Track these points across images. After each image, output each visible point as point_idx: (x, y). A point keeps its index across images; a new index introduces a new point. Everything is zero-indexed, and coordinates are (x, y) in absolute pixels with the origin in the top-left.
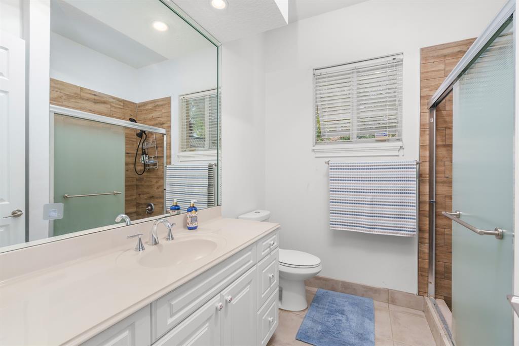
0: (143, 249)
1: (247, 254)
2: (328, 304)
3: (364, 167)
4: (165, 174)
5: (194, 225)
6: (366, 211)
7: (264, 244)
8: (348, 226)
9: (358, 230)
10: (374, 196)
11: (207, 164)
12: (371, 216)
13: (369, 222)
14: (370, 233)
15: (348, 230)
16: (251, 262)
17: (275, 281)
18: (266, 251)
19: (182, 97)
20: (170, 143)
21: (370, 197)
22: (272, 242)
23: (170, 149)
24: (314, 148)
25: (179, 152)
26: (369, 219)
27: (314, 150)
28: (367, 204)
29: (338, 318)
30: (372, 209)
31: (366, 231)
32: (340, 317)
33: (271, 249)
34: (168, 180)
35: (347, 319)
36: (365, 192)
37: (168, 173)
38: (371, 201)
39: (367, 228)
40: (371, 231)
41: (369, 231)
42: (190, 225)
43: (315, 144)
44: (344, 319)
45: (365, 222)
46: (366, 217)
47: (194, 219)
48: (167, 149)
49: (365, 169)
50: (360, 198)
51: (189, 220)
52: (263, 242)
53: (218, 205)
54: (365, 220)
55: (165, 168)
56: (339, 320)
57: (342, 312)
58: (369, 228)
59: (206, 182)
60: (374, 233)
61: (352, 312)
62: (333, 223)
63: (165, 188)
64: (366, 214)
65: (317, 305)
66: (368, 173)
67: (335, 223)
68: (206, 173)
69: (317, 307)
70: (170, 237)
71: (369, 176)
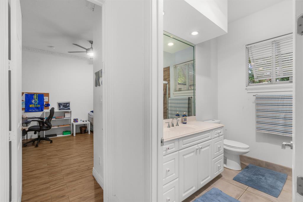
0: (170, 127)
1: (208, 134)
2: (254, 171)
3: (279, 98)
4: (167, 102)
5: (185, 122)
6: (281, 123)
7: (216, 132)
8: (268, 130)
9: (275, 133)
10: (287, 114)
11: (187, 97)
12: (284, 126)
13: (283, 129)
14: (284, 135)
15: (269, 133)
16: (210, 137)
17: (222, 150)
18: (217, 135)
19: (175, 66)
20: (170, 88)
21: (283, 115)
22: (220, 132)
23: (170, 91)
24: (247, 88)
25: (174, 92)
26: (283, 127)
27: (246, 89)
28: (281, 119)
29: (259, 177)
30: (285, 122)
31: (281, 134)
32: (261, 177)
33: (219, 135)
34: (169, 105)
35: (266, 179)
36: (280, 112)
37: (169, 101)
38: (284, 117)
39: (282, 132)
40: (284, 134)
41: (283, 134)
42: (184, 122)
43: (247, 85)
44: (263, 178)
45: (280, 129)
46: (281, 126)
47: (185, 120)
48: (168, 91)
49: (280, 99)
50: (276, 115)
51: (183, 120)
52: (215, 131)
53: (194, 115)
54: (280, 128)
55: (167, 99)
56: (260, 178)
57: (263, 176)
58: (283, 132)
59: (187, 105)
60: (286, 135)
61: (270, 177)
62: (258, 128)
63: (167, 108)
64: (281, 125)
65: (247, 170)
66: (282, 101)
67: (260, 128)
68: (187, 101)
69: (248, 171)
70: (177, 125)
71: (283, 103)
